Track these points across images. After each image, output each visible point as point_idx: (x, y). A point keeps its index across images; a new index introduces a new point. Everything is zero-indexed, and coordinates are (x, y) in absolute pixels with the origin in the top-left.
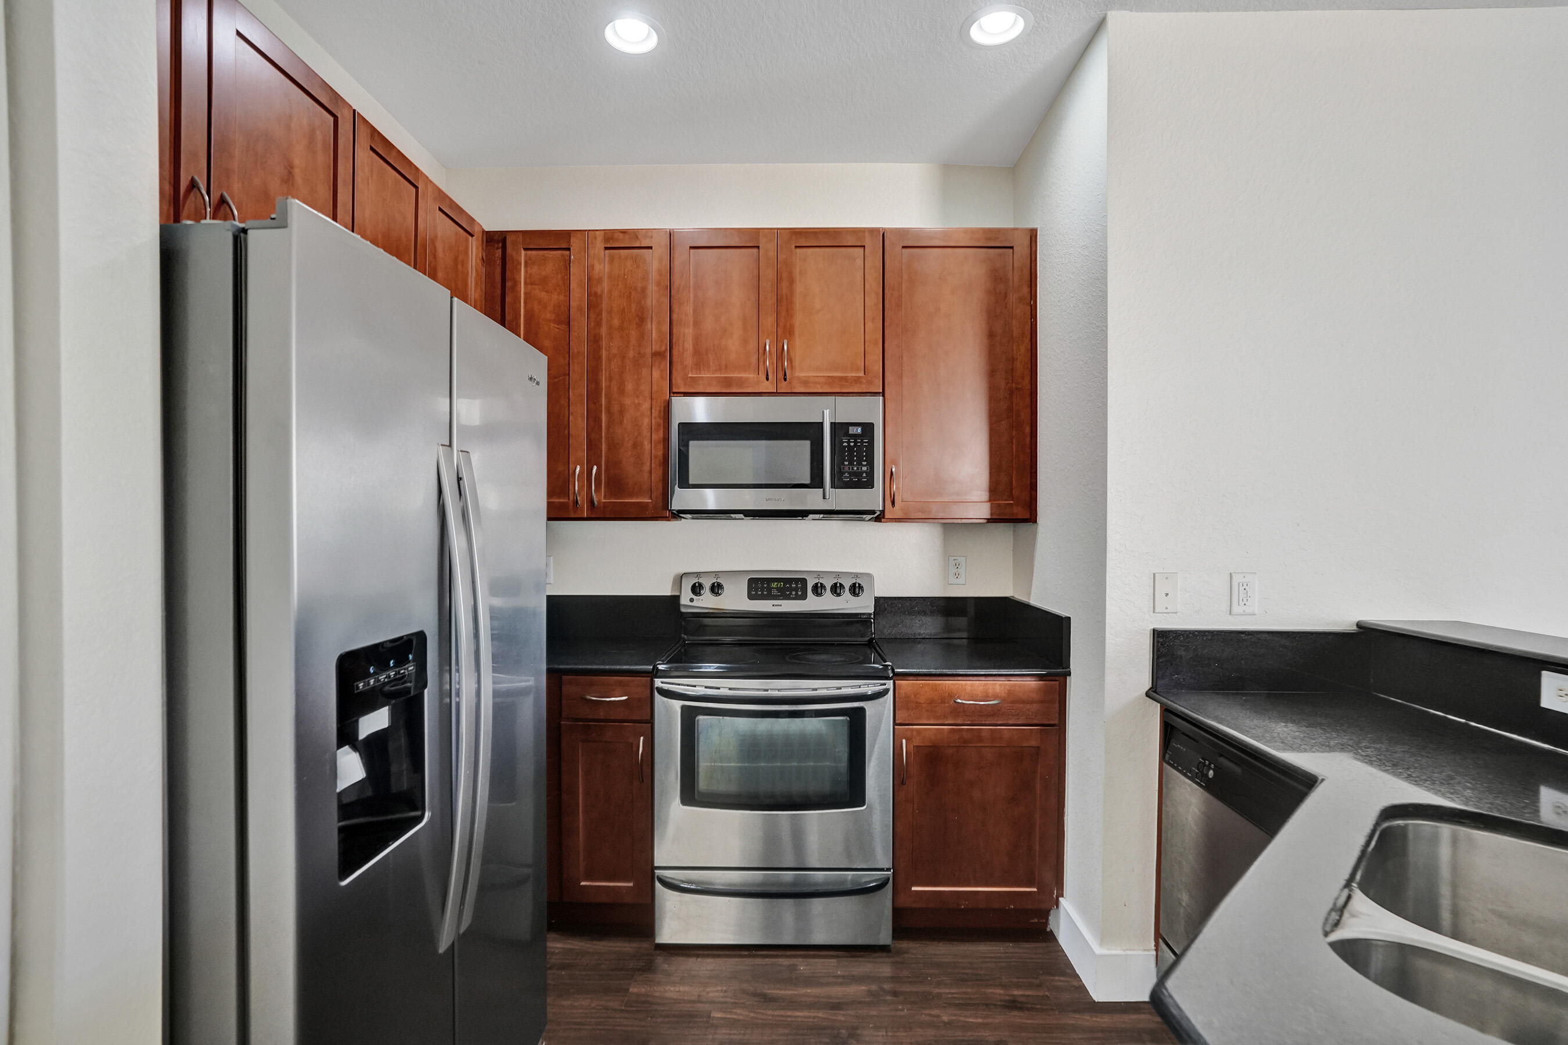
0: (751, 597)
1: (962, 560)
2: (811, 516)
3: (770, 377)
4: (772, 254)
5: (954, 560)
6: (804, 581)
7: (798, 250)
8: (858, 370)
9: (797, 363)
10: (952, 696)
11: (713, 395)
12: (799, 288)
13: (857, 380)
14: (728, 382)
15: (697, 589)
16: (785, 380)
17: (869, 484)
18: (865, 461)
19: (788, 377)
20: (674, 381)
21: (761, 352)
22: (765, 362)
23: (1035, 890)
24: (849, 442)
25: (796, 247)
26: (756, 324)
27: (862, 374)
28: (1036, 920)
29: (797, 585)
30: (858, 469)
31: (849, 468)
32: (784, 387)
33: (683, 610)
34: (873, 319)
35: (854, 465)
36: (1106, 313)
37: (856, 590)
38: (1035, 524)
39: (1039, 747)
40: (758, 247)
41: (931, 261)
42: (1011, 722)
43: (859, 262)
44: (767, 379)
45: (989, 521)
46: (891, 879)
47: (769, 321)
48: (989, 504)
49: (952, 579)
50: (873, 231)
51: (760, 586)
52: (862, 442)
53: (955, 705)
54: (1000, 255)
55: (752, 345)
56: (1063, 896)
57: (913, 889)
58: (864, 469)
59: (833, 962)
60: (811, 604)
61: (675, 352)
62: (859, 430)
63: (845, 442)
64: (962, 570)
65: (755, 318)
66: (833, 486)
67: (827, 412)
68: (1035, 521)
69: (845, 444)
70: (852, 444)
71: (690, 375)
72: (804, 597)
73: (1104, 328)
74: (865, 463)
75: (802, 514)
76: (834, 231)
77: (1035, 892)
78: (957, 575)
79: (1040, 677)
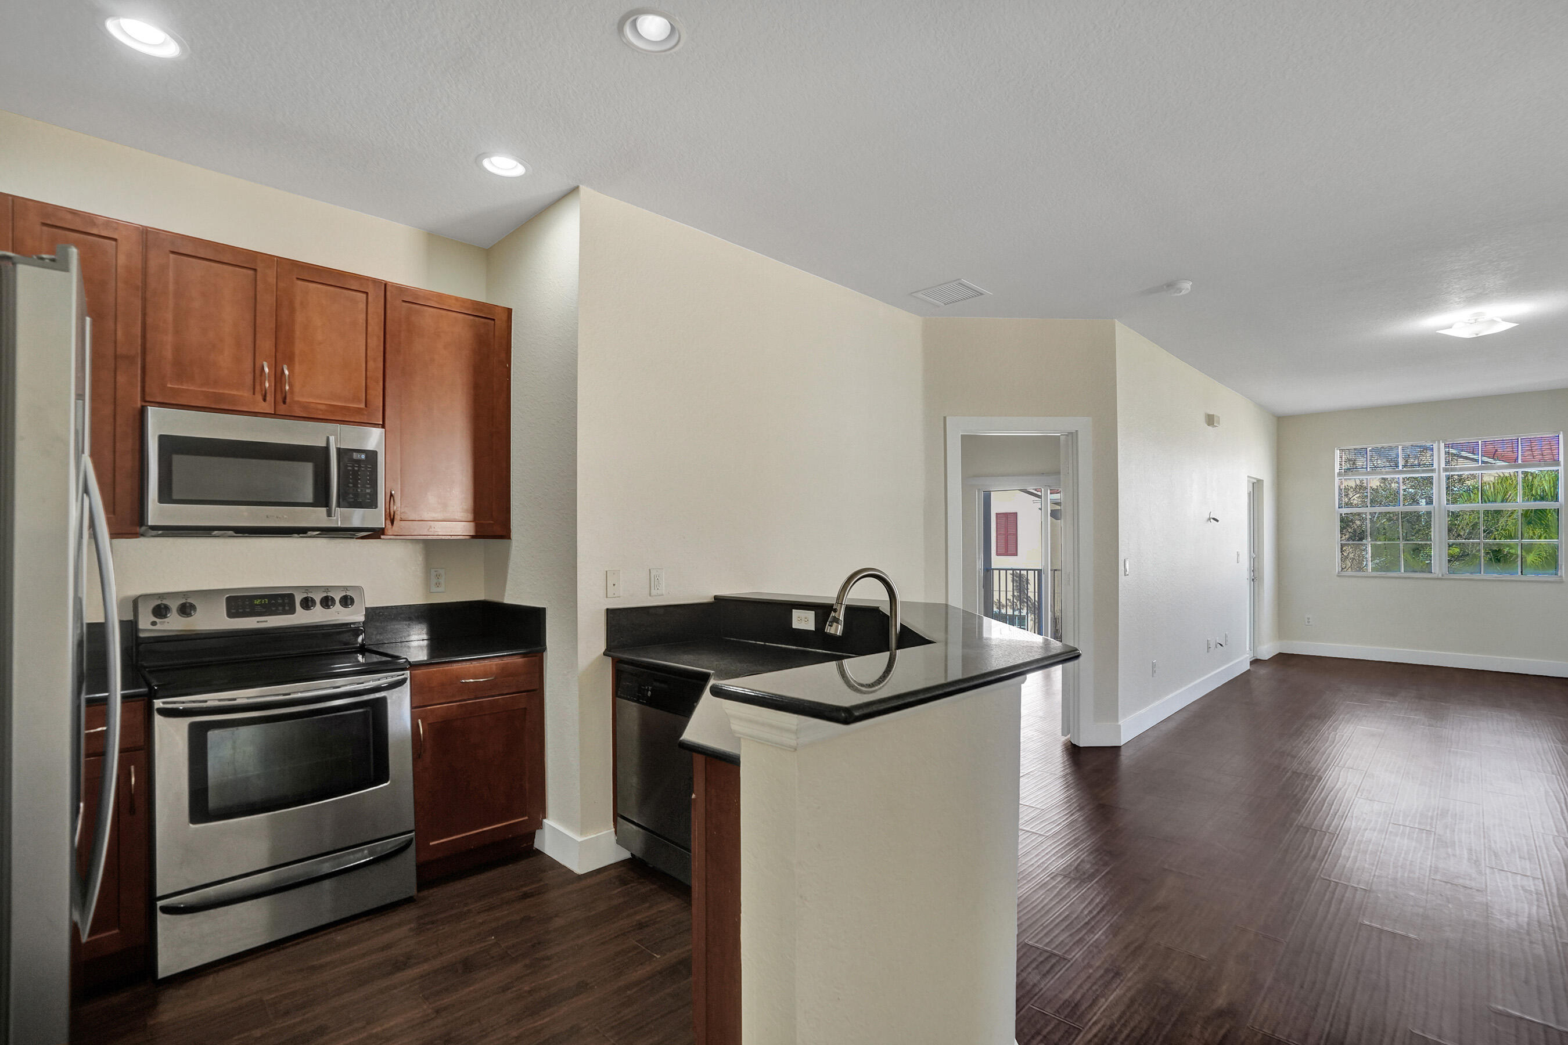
0: (231, 614)
1: (442, 572)
2: (310, 533)
3: (268, 398)
4: (272, 280)
5: (436, 571)
6: (291, 597)
7: (300, 282)
8: (359, 401)
9: (297, 389)
10: (458, 677)
11: (199, 409)
12: (300, 317)
13: (359, 411)
14: (219, 397)
15: (160, 611)
16: (284, 403)
17: (373, 504)
18: (368, 484)
19: (288, 400)
20: (147, 390)
21: (257, 373)
22: (262, 384)
23: (527, 818)
24: (353, 467)
25: (298, 279)
26: (251, 345)
27: (362, 406)
28: (525, 845)
29: (283, 600)
30: (361, 490)
31: (354, 490)
32: (282, 409)
33: (142, 635)
34: (375, 360)
35: (358, 487)
36: (576, 390)
37: (347, 601)
38: (510, 540)
39: (525, 709)
40: (255, 270)
41: (427, 319)
42: (505, 692)
43: (362, 306)
44: (265, 400)
45: (473, 537)
46: (414, 839)
47: (266, 345)
48: (472, 524)
49: (434, 589)
50: (375, 281)
51: (240, 603)
52: (366, 467)
53: (462, 684)
54: (484, 323)
55: (248, 365)
56: (545, 818)
57: (431, 844)
58: (368, 491)
59: (367, 925)
60: (301, 618)
61: (149, 358)
62: (363, 457)
63: (350, 466)
64: (442, 580)
65: (250, 339)
66: (339, 505)
67: (332, 439)
68: (509, 538)
69: (350, 468)
70: (356, 468)
71: (169, 386)
72: (292, 611)
73: (575, 401)
74: (368, 486)
75: (301, 531)
76: (337, 273)
77: (527, 820)
78: (438, 585)
79: (524, 655)
